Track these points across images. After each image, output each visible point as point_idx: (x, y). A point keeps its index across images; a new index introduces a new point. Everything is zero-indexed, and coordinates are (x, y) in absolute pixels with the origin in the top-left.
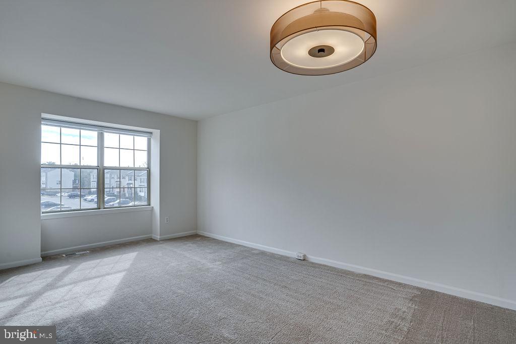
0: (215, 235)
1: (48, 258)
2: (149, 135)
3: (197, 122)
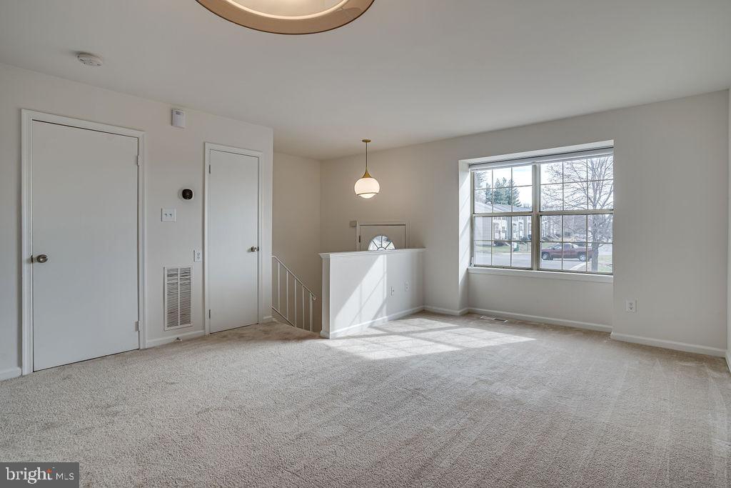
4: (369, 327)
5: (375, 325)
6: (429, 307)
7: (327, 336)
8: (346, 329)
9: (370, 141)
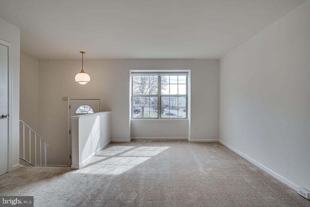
0: (226, 144)
1: (134, 140)
2: (187, 74)
3: (219, 60)
4: (94, 156)
5: (96, 154)
6: (114, 140)
7: (77, 167)
8: (86, 160)
9: (84, 53)
